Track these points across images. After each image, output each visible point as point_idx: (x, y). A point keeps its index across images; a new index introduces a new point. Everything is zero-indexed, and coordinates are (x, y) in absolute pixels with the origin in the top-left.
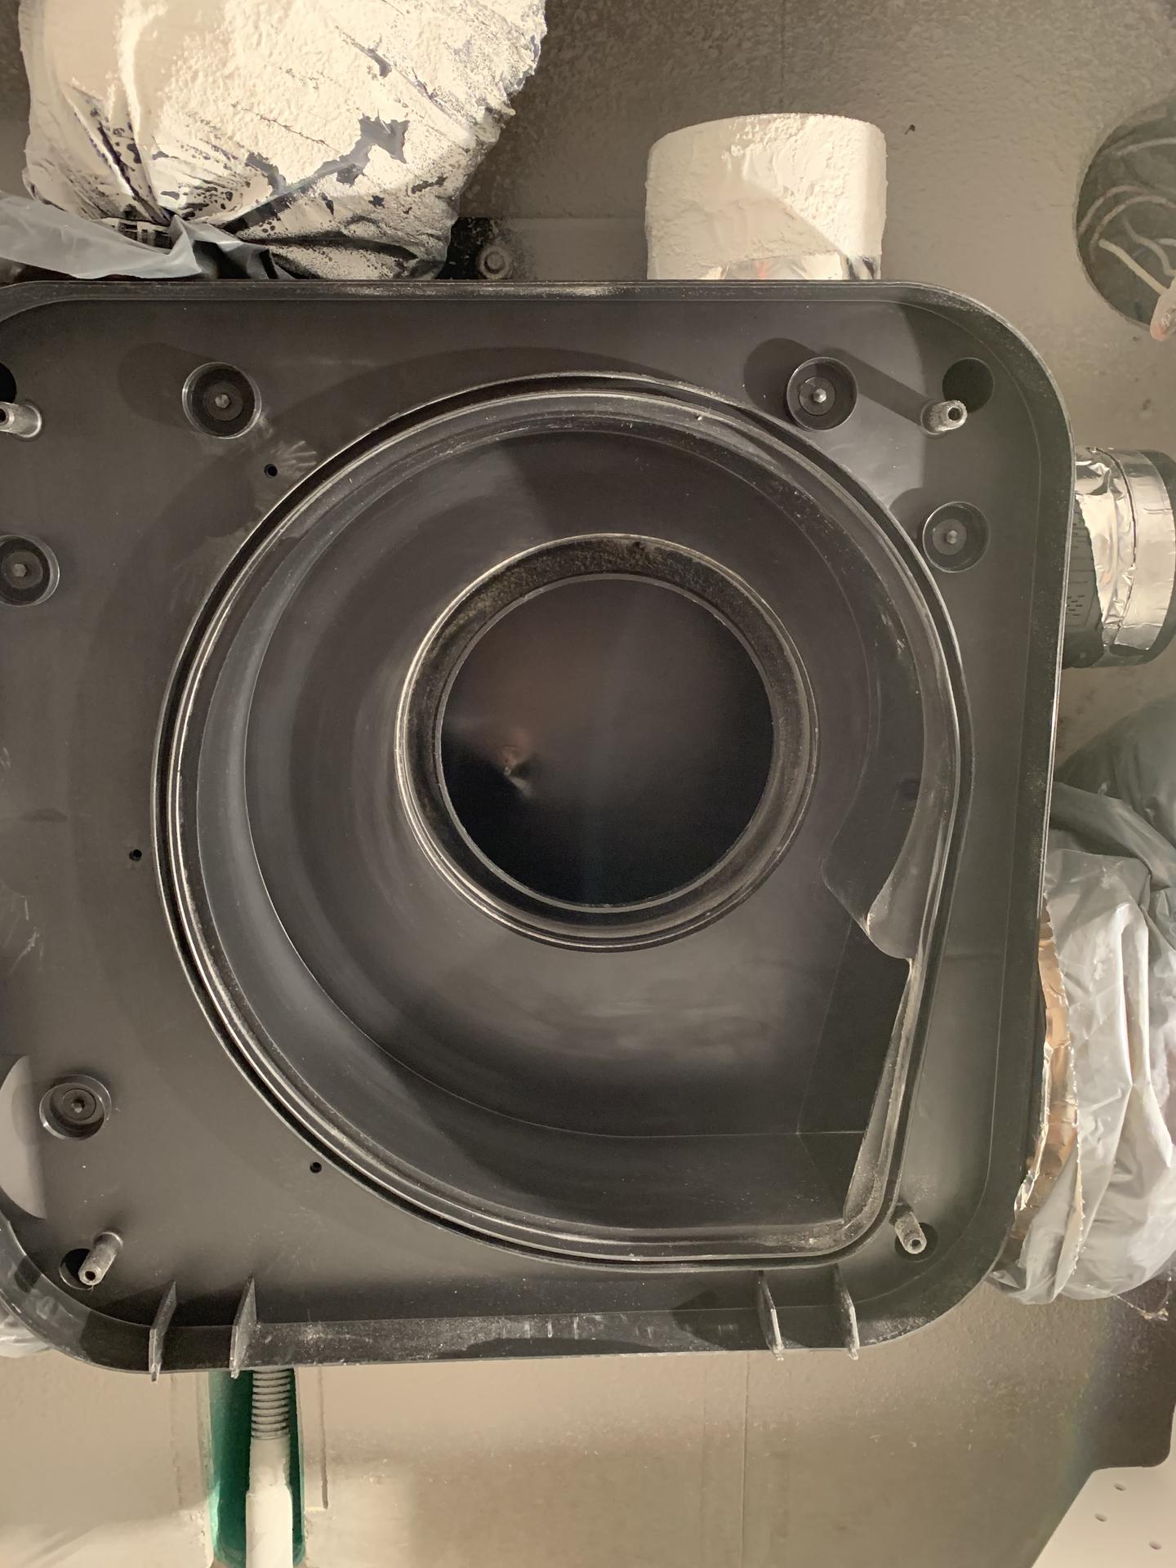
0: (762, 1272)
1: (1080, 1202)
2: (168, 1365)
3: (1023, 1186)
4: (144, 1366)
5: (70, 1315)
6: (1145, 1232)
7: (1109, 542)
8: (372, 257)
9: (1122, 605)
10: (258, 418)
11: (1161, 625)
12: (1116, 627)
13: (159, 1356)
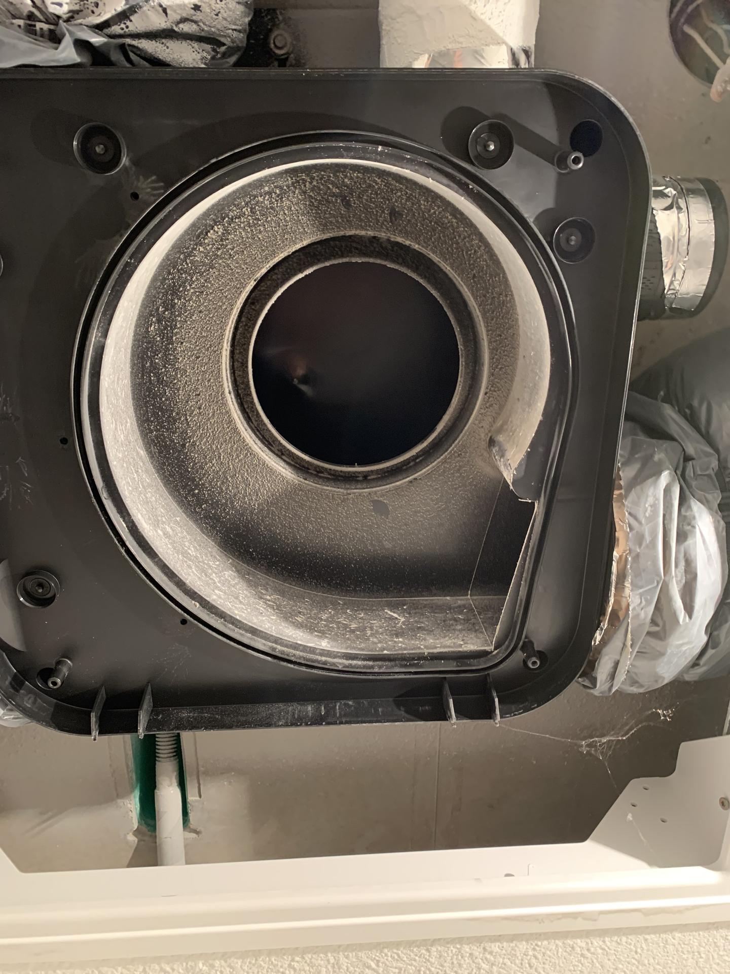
0: (445, 678)
1: (629, 643)
2: (102, 732)
3: (598, 631)
4: (89, 733)
5: (45, 705)
6: (665, 659)
7: (672, 242)
8: (196, 45)
9: (678, 282)
10: (125, 160)
11: (702, 295)
12: (674, 296)
13: (97, 726)
